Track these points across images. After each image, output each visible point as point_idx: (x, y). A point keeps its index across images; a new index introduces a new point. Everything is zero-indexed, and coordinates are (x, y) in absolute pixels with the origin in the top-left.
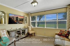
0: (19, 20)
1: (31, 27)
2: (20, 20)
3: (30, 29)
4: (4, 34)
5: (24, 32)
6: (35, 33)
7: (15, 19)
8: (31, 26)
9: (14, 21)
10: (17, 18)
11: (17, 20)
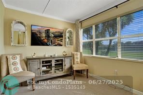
0: (53, 35)
1: (79, 53)
2: (55, 37)
3: (77, 58)
4: (15, 64)
5: (62, 64)
6: (87, 70)
7: (44, 35)
8: (81, 53)
9: (42, 39)
10: (47, 31)
11: (48, 36)
